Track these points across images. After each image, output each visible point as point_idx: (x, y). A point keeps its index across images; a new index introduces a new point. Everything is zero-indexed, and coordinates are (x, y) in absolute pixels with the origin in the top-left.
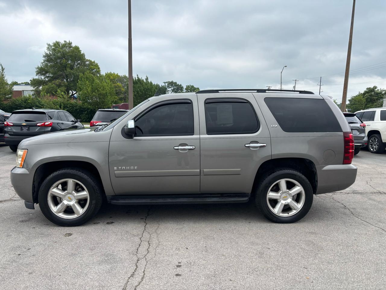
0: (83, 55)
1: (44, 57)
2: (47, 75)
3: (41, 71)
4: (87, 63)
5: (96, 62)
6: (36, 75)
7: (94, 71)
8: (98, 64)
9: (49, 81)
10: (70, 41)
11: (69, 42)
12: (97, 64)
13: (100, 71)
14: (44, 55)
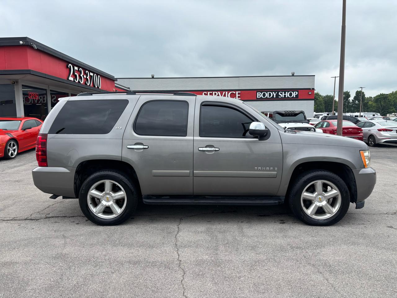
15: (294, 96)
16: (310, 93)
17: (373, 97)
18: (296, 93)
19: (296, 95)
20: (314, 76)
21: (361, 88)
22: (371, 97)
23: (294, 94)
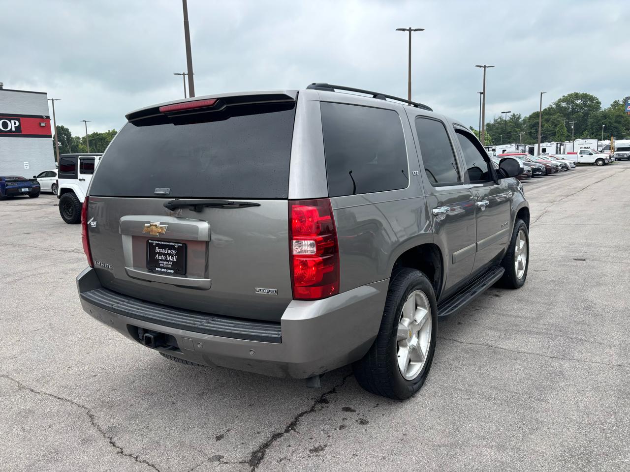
15: (14, 129)
16: (43, 125)
17: (81, 138)
18: (15, 123)
19: (15, 127)
20: (46, 94)
21: (84, 121)
22: (79, 138)
23: (12, 125)
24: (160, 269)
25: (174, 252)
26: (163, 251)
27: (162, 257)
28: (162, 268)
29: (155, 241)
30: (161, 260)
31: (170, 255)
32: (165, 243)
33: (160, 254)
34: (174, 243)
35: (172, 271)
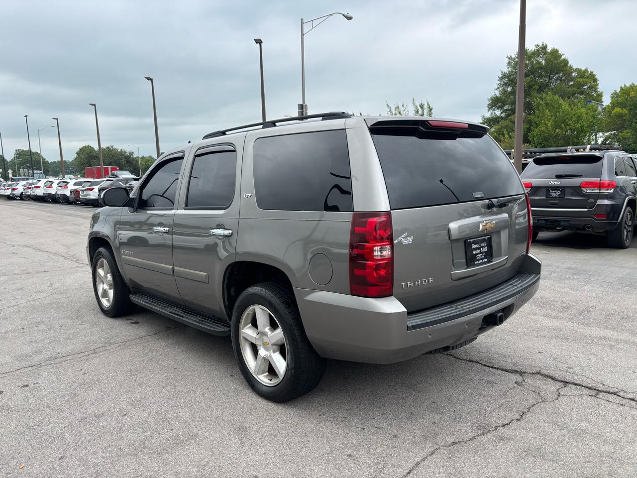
0: (566, 62)
1: (501, 79)
2: (506, 108)
3: (496, 103)
4: (574, 74)
5: (589, 70)
6: (489, 110)
7: (586, 87)
8: (594, 73)
9: (507, 116)
10: (544, 43)
11: (543, 45)
12: (592, 73)
13: (597, 85)
14: (501, 76)
24: (478, 262)
25: (485, 244)
26: (478, 246)
27: (478, 251)
28: (478, 260)
29: (472, 239)
30: (477, 254)
31: (482, 247)
32: (479, 238)
33: (476, 249)
34: (484, 236)
35: (486, 260)
